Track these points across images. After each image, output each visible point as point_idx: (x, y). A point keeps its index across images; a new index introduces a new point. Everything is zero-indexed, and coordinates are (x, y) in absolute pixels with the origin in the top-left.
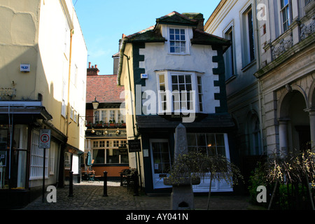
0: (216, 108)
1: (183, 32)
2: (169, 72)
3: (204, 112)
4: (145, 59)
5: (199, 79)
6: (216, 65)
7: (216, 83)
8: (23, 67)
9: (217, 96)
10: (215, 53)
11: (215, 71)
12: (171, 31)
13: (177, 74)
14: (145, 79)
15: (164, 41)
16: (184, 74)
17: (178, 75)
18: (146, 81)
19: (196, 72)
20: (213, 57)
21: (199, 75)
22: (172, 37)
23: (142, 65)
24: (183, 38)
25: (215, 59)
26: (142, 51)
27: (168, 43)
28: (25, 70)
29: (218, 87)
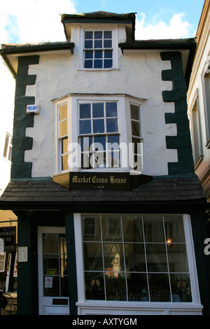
0: (170, 165)
1: (109, 34)
2: (76, 98)
4: (37, 81)
5: (135, 111)
7: (169, 118)
9: (171, 142)
10: (167, 65)
11: (167, 97)
12: (88, 35)
13: (91, 101)
14: (33, 114)
16: (104, 100)
17: (91, 103)
18: (35, 117)
19: (127, 95)
20: (164, 72)
21: (136, 103)
22: (88, 44)
23: (30, 91)
24: (109, 44)
25: (166, 76)
26: (32, 69)
29: (174, 125)
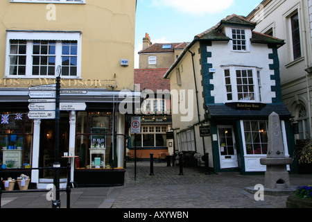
0: (273, 98)
1: (243, 32)
2: (234, 67)
3: (262, 102)
4: (212, 55)
6: (271, 62)
7: (272, 77)
8: (123, 62)
9: (273, 89)
10: (271, 51)
11: (271, 67)
12: (233, 32)
13: (241, 69)
14: (212, 73)
15: (228, 40)
16: (247, 69)
18: (213, 75)
19: (256, 67)
20: (269, 55)
21: (259, 70)
22: (234, 36)
23: (209, 60)
24: (244, 37)
26: (209, 49)
27: (231, 42)
28: (125, 64)
29: (274, 81)
